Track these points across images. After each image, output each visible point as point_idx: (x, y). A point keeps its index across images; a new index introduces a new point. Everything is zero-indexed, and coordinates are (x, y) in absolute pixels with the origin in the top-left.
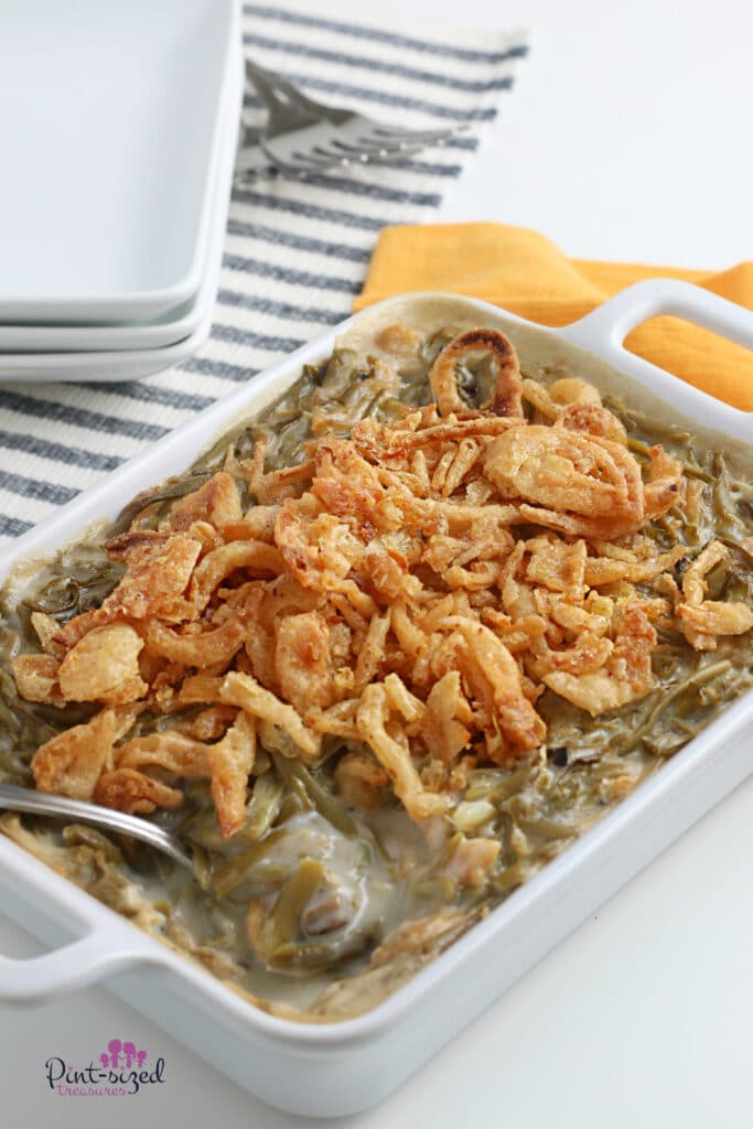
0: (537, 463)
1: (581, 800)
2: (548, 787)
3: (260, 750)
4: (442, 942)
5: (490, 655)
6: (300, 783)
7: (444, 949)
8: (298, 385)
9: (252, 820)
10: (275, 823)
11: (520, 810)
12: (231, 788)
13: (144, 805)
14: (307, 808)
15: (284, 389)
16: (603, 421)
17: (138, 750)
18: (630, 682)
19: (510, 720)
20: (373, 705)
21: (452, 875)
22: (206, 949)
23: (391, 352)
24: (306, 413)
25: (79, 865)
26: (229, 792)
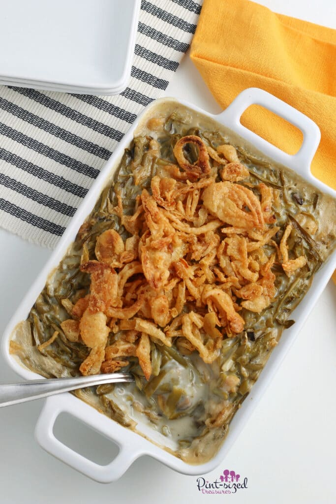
0: (223, 204)
1: (261, 351)
2: (250, 350)
3: (151, 343)
4: (228, 422)
5: (223, 301)
6: (167, 353)
7: (229, 423)
8: (124, 158)
9: (154, 369)
10: (161, 367)
11: (243, 362)
12: (146, 363)
13: (117, 369)
14: (170, 359)
15: (119, 162)
16: (241, 171)
17: (112, 354)
18: (269, 296)
19: (234, 328)
20: (187, 325)
21: (226, 390)
22: (146, 411)
23: (154, 130)
24: (131, 174)
25: (106, 408)
26: (146, 364)
